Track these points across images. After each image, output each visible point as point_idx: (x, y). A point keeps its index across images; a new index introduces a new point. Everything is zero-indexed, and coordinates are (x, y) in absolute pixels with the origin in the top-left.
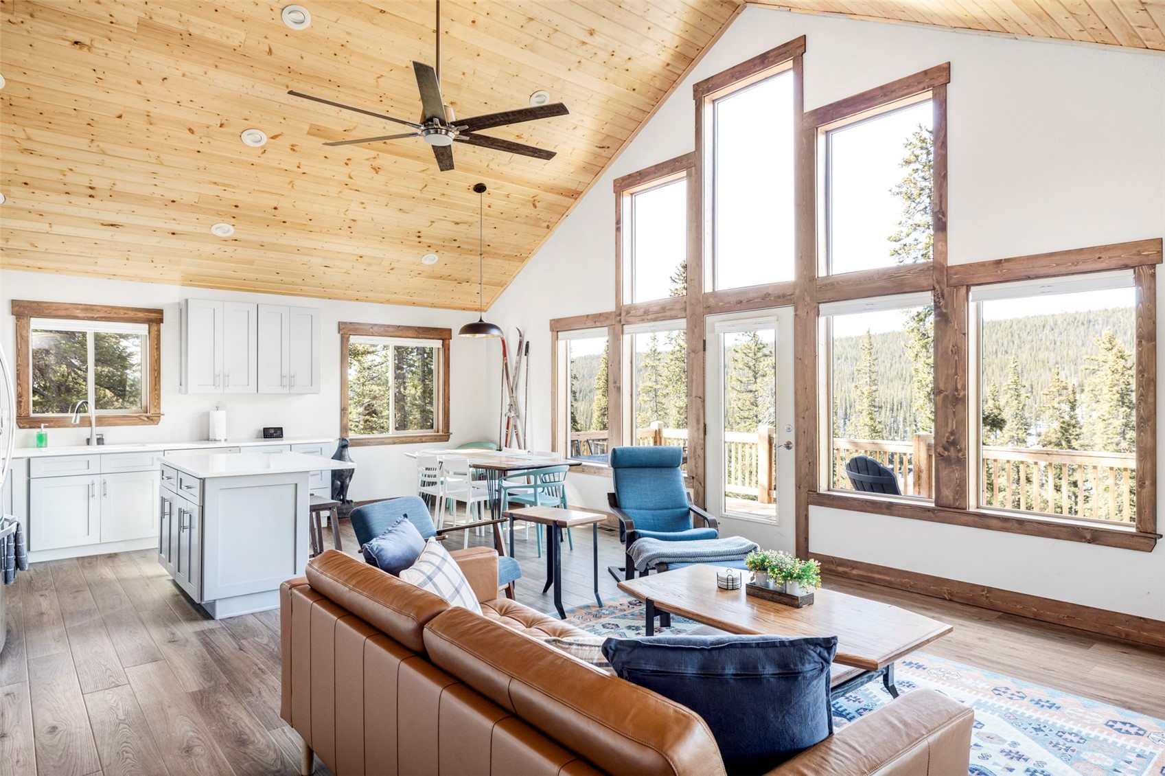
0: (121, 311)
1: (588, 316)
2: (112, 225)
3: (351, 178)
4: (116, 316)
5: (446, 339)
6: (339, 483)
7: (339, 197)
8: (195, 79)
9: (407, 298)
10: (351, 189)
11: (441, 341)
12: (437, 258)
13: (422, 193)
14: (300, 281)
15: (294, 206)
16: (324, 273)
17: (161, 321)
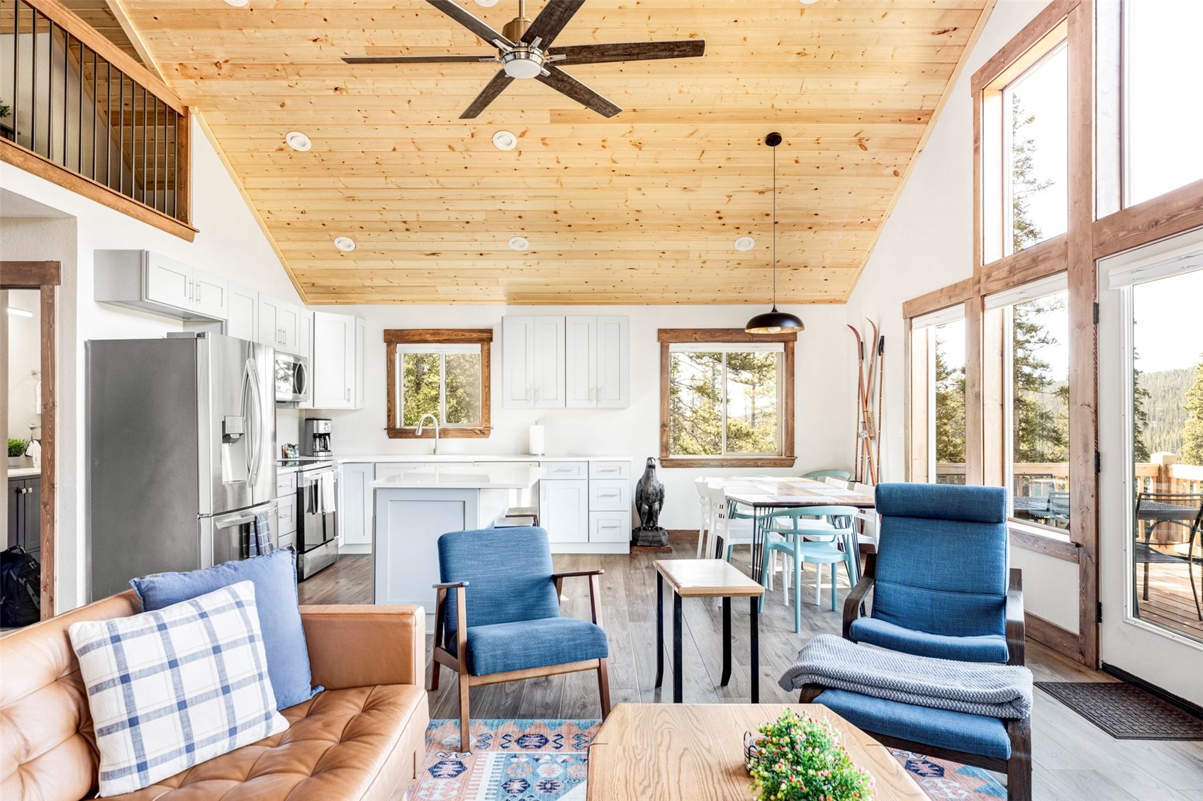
0: (460, 333)
1: (942, 290)
2: (433, 254)
3: (615, 162)
4: (455, 337)
5: (789, 341)
6: (647, 507)
7: (612, 187)
8: (431, 93)
9: (734, 295)
10: (620, 175)
11: (783, 344)
12: (753, 243)
13: (702, 163)
14: (611, 288)
15: (572, 207)
16: (632, 277)
17: (491, 339)
